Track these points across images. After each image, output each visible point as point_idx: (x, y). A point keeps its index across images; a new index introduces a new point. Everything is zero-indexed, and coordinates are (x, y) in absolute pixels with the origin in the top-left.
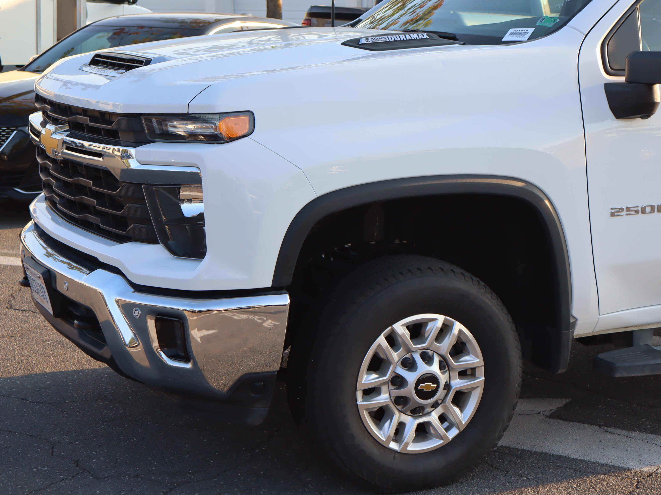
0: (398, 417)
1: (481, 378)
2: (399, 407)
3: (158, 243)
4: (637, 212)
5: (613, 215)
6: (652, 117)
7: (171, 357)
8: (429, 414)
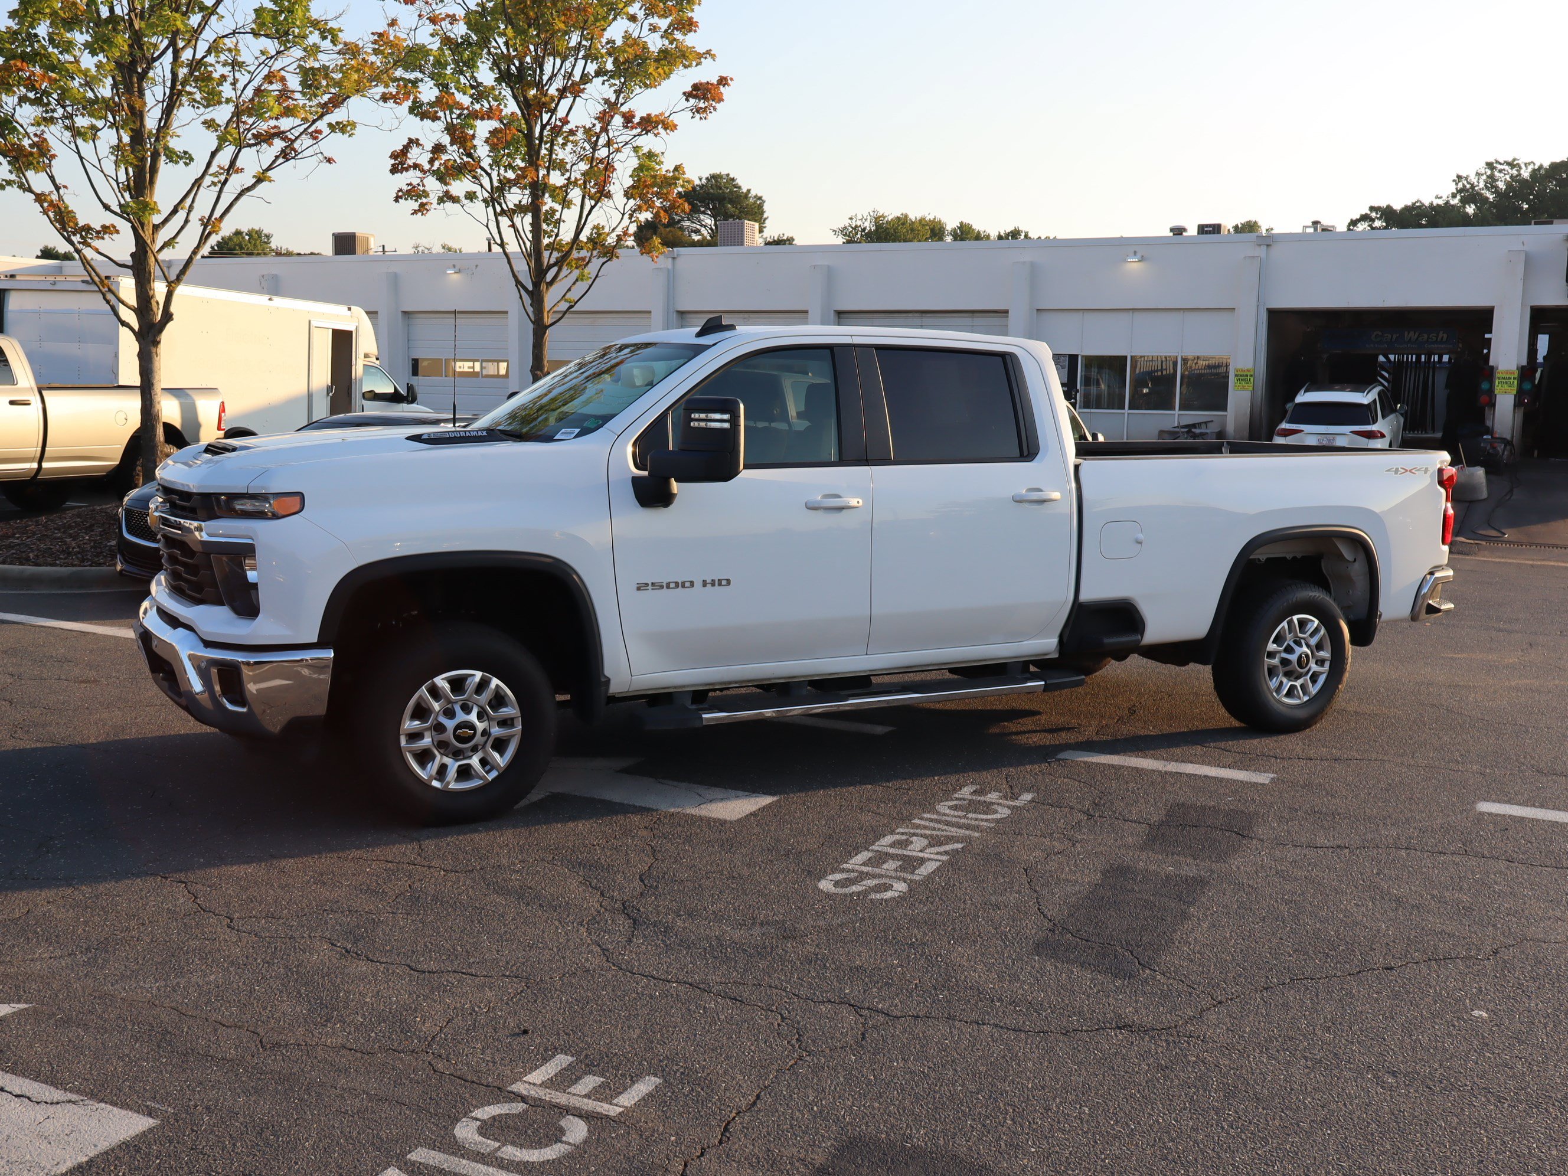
0: (439, 759)
1: (519, 727)
2: (442, 751)
3: (223, 605)
4: (662, 587)
5: (639, 589)
6: (671, 506)
7: (232, 702)
8: (470, 757)
